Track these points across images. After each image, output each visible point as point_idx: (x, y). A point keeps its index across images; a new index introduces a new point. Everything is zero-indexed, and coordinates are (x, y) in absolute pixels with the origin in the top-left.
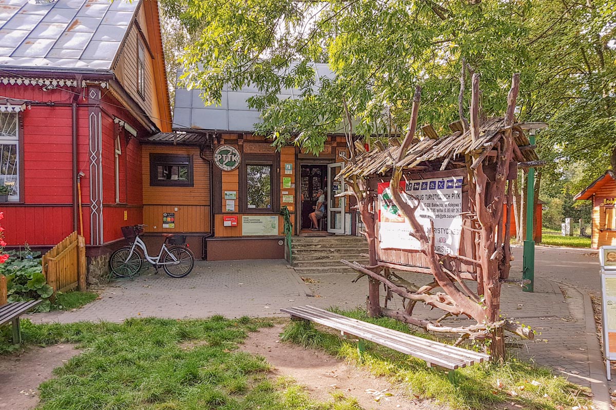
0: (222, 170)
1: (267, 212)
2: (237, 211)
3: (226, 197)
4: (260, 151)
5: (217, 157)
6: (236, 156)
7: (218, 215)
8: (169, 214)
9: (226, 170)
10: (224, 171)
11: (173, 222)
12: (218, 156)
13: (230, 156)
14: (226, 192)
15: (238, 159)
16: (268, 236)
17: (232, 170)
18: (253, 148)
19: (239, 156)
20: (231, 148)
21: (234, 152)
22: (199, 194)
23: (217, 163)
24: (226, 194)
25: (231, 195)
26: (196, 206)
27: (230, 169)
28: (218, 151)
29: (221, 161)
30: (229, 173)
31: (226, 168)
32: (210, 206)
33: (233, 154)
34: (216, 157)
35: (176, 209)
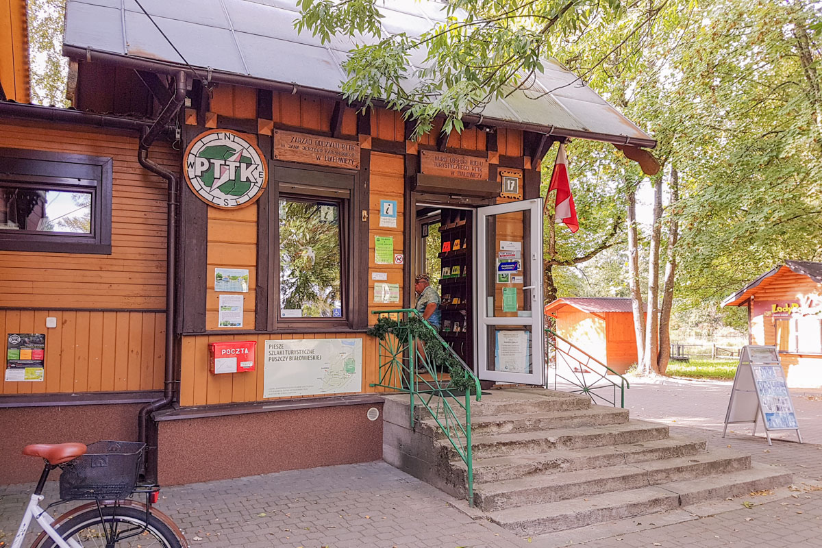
0: (208, 205)
1: (334, 330)
2: (251, 327)
3: (219, 286)
4: (318, 158)
5: (194, 166)
6: (253, 167)
7: (192, 340)
8: (28, 336)
9: (222, 204)
10: (216, 208)
11: (42, 364)
12: (199, 160)
13: (233, 165)
14: (218, 271)
15: (257, 176)
16: (337, 397)
17: (240, 208)
18: (301, 148)
19: (260, 168)
20: (238, 144)
21: (245, 154)
22: (128, 275)
23: (194, 182)
24: (220, 277)
25: (234, 278)
26: (117, 311)
27: (231, 203)
28: (197, 147)
29: (208, 177)
30: (229, 215)
31: (221, 199)
32: (166, 311)
33: (242, 159)
34: (192, 165)
35: (52, 322)
